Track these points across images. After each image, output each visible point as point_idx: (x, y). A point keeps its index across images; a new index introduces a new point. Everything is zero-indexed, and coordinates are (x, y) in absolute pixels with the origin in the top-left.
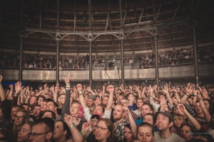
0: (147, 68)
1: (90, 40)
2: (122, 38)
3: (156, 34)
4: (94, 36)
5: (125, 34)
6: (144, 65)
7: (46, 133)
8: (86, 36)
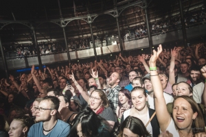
0: (142, 38)
1: (90, 22)
2: (117, 16)
3: (146, 7)
4: (93, 18)
5: (119, 11)
6: (139, 36)
7: (51, 109)
8: (86, 19)
